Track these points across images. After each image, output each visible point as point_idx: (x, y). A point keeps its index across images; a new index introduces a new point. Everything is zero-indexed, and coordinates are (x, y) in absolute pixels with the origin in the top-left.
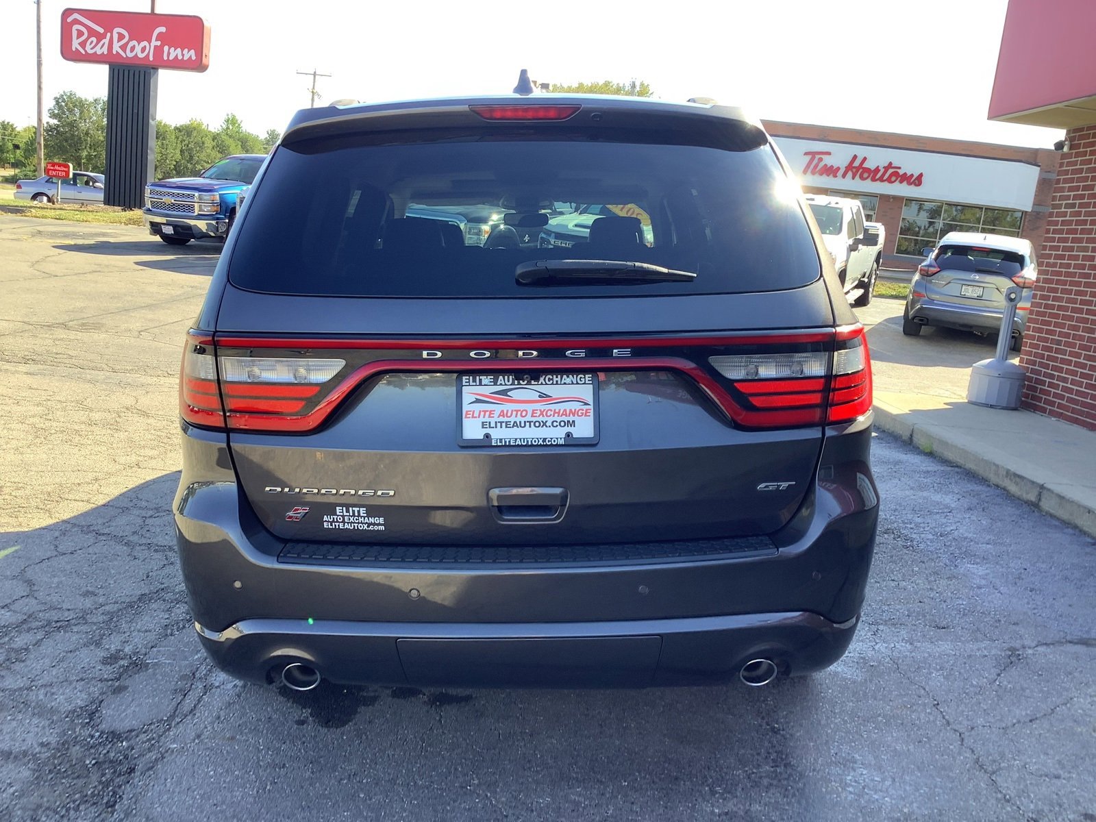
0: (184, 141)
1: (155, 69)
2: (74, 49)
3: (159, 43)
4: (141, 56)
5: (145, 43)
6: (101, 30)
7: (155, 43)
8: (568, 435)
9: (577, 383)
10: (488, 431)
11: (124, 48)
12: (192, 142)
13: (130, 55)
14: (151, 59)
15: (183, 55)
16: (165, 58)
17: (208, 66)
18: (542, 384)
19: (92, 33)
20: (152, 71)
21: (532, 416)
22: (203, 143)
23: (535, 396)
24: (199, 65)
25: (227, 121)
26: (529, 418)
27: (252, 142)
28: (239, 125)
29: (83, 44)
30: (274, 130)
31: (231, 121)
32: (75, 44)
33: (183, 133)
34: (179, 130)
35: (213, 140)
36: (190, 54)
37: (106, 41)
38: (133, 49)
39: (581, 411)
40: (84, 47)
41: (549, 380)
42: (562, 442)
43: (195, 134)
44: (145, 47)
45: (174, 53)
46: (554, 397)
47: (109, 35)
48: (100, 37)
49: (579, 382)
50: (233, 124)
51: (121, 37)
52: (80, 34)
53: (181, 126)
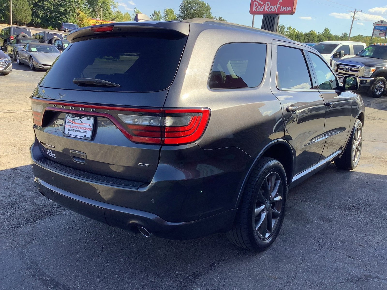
0: (307, 39)
1: (278, 15)
2: (253, 10)
3: (279, 6)
4: (273, 10)
5: (275, 6)
6: (262, 3)
7: (278, 6)
8: (85, 136)
9: (89, 119)
10: (69, 131)
11: (268, 8)
12: (310, 39)
13: (270, 11)
14: (276, 11)
15: (287, 9)
16: (281, 11)
17: (295, 12)
18: (82, 119)
19: (260, 4)
20: (276, 16)
21: (78, 129)
22: (314, 39)
23: (80, 122)
24: (292, 13)
25: (325, 30)
26: (77, 129)
27: (333, 38)
28: (329, 32)
29: (256, 9)
30: (346, 33)
31: (327, 30)
32: (254, 9)
33: (307, 36)
34: (306, 35)
35: (318, 38)
36: (289, 9)
37: (263, 7)
38: (271, 8)
39: (89, 129)
40: (256, 10)
41: (84, 117)
42: (82, 138)
43: (311, 36)
44: (275, 7)
45: (284, 9)
46: (84, 123)
47: (264, 4)
48: (261, 5)
49: (90, 119)
50: (327, 32)
51: (268, 5)
52: (256, 5)
53: (307, 33)
